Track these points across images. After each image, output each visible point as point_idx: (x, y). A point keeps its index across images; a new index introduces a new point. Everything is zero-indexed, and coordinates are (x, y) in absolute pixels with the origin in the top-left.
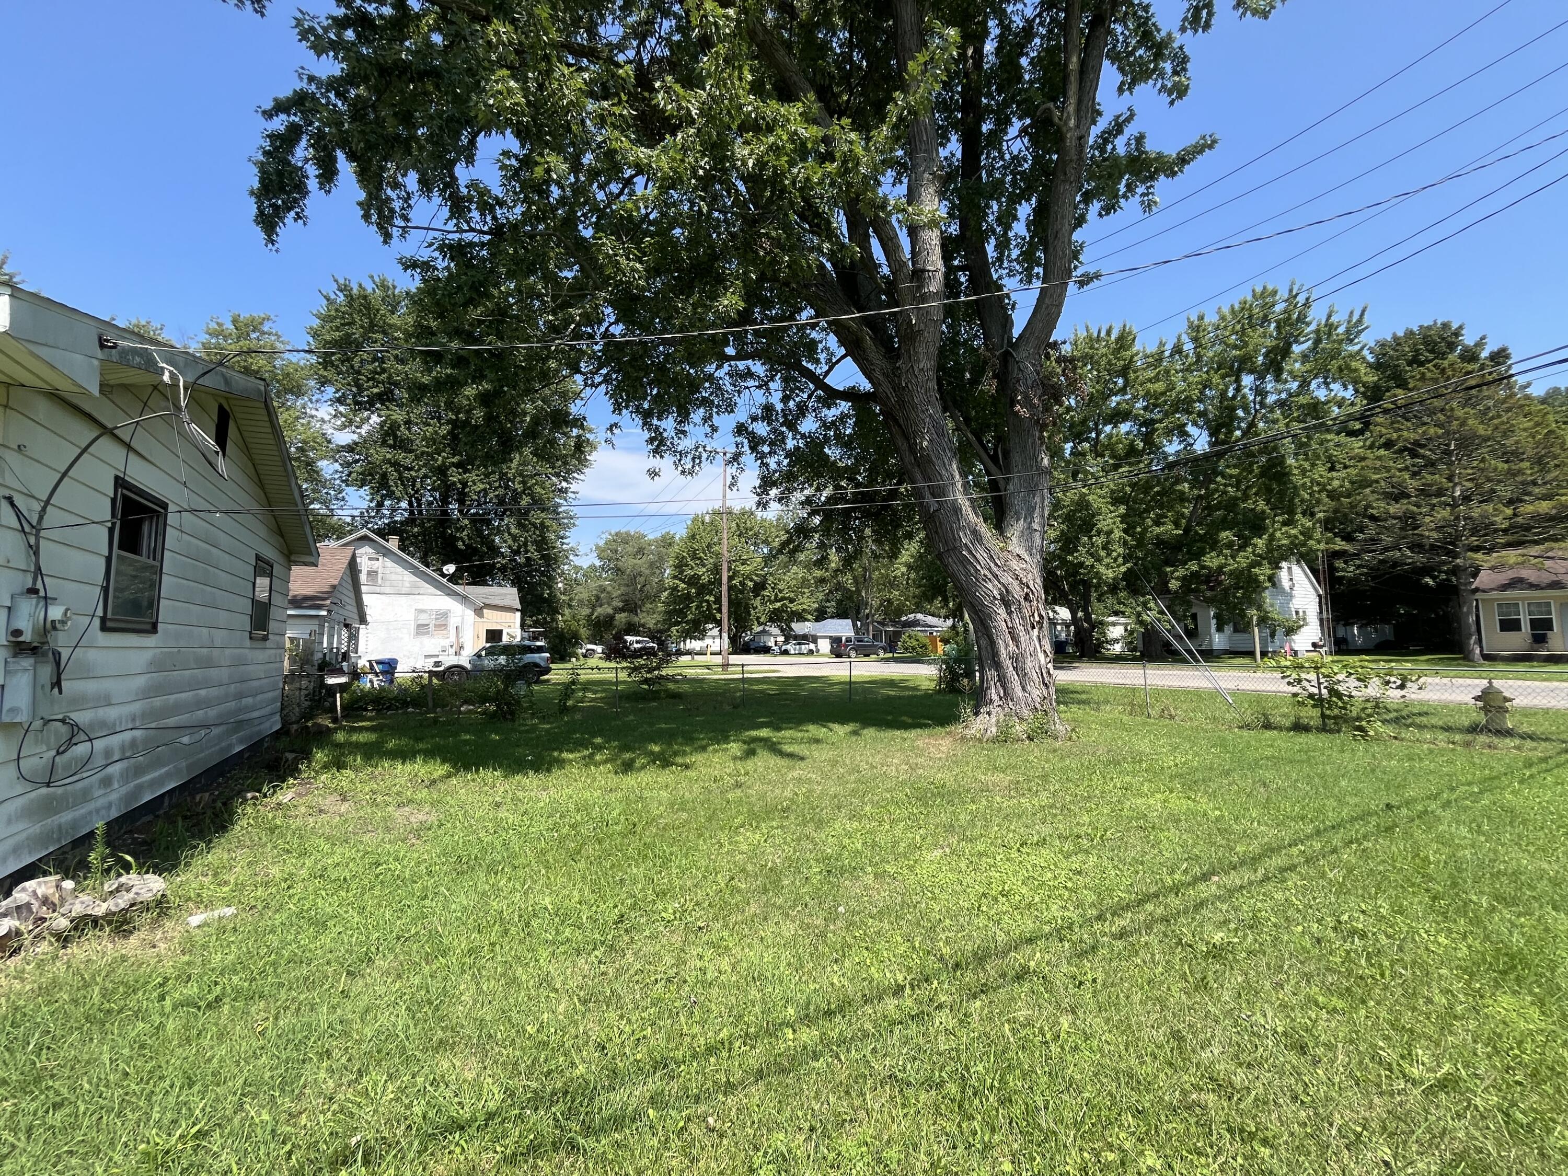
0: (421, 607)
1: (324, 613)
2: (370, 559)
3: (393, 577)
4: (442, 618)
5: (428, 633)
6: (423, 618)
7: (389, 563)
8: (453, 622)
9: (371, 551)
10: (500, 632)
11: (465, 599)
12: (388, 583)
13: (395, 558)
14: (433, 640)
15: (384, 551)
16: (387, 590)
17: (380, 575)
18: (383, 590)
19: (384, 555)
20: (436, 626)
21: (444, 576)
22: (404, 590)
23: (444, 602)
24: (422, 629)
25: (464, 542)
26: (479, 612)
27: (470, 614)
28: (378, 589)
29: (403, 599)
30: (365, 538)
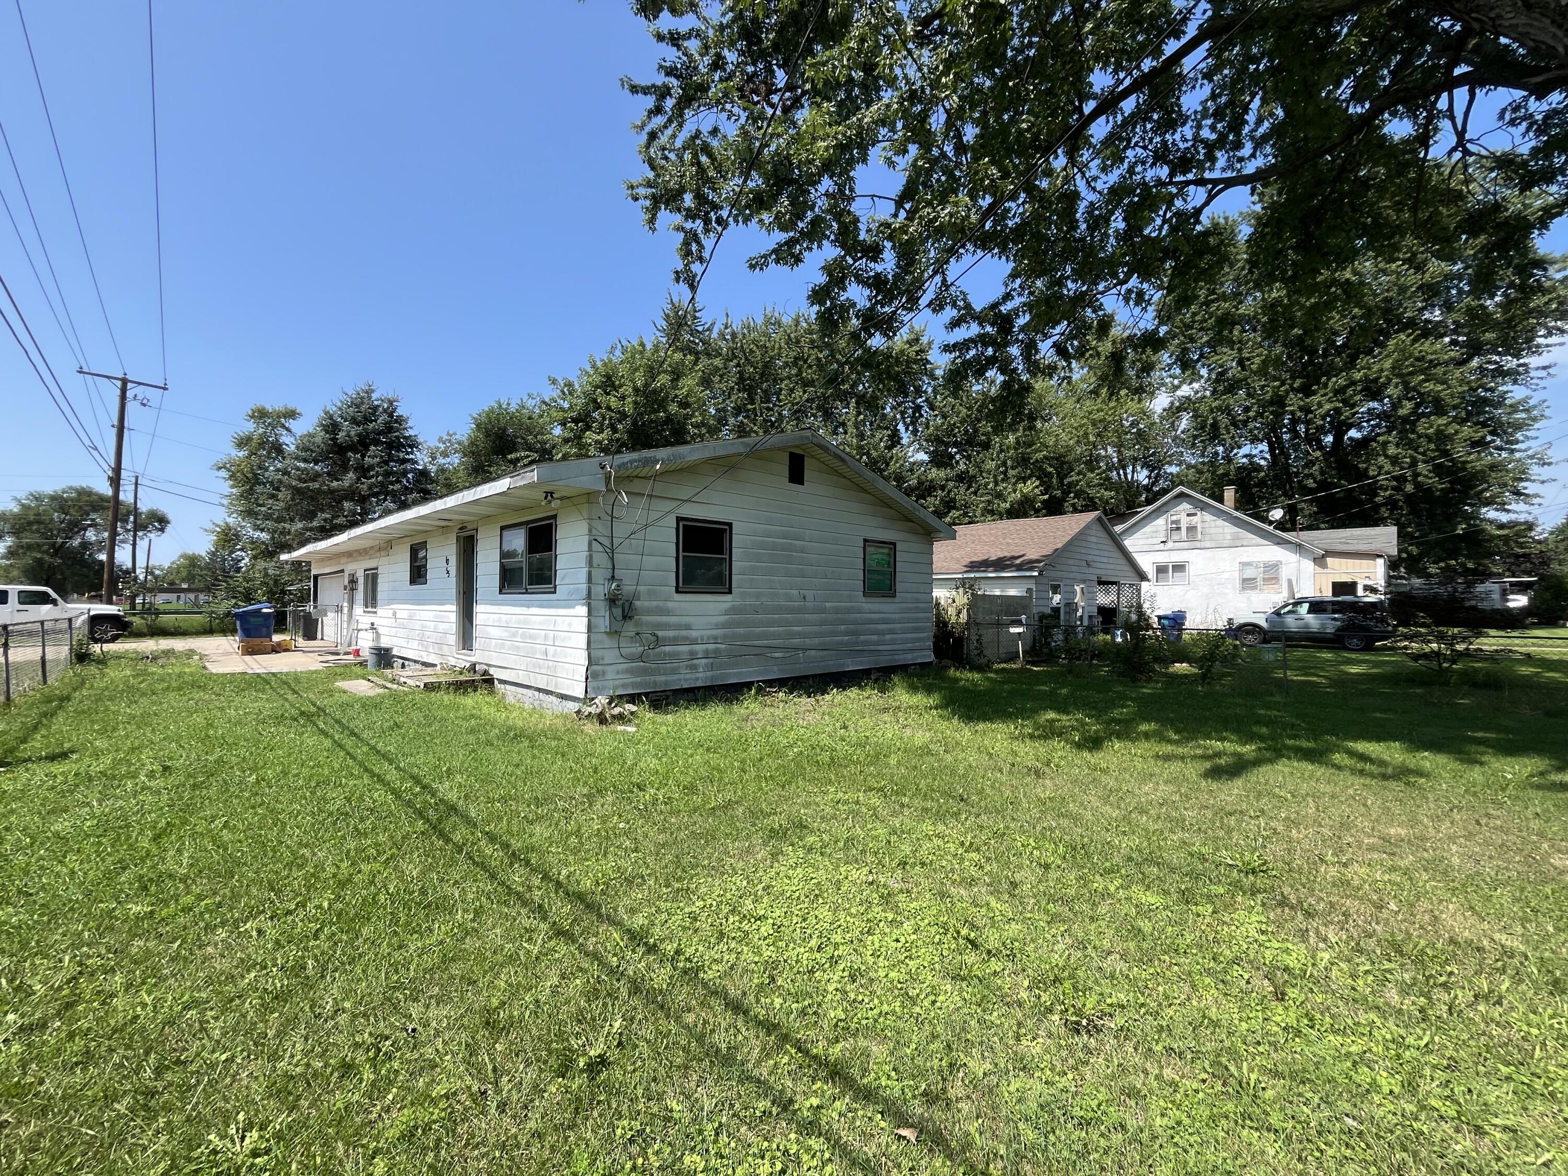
0: (1245, 560)
1: (1036, 574)
2: (1188, 515)
3: (1213, 531)
4: (1271, 573)
5: (1255, 588)
6: (1249, 573)
7: (1208, 517)
8: (1285, 573)
9: (1189, 506)
10: (1354, 585)
11: (1299, 548)
12: (1208, 537)
13: (1213, 510)
14: (1262, 596)
15: (1201, 505)
16: (1208, 544)
17: (1199, 529)
18: (1202, 545)
19: (1202, 509)
20: (1264, 580)
21: (1271, 523)
22: (1226, 543)
23: (1270, 553)
24: (1248, 584)
25: (1315, 479)
26: (1320, 561)
27: (1308, 565)
28: (1198, 545)
29: (1225, 553)
30: (1182, 495)
